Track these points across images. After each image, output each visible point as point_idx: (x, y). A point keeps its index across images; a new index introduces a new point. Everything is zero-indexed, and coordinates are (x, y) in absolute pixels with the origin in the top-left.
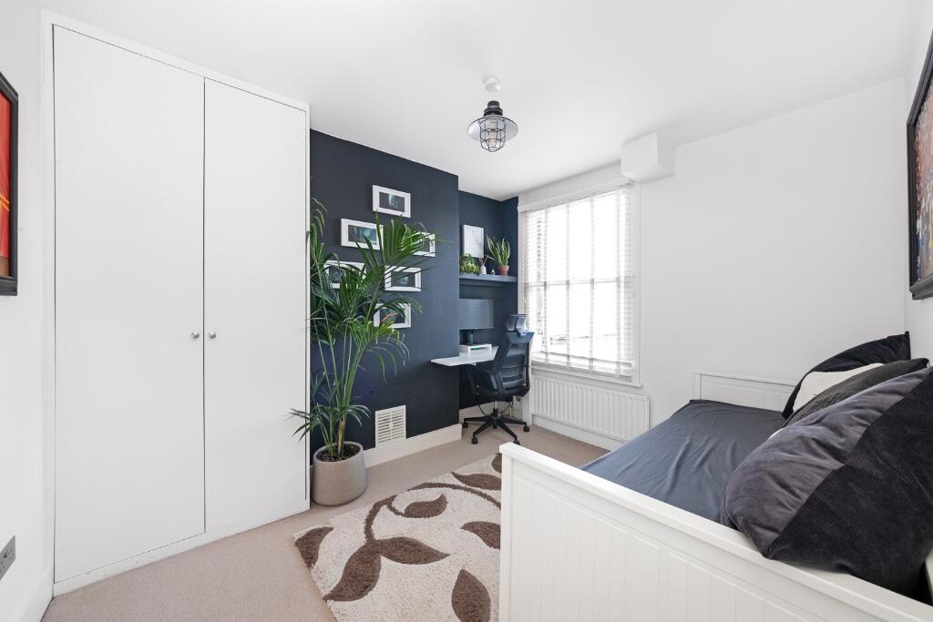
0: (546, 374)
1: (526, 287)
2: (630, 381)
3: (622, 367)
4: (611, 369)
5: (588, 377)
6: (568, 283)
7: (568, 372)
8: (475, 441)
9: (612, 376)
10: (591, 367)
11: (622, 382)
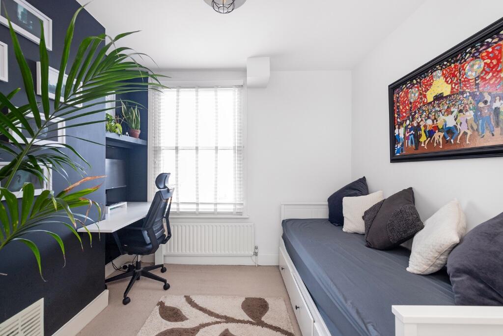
0: (180, 220)
1: (157, 150)
2: (241, 215)
3: (238, 207)
4: (230, 208)
5: (214, 217)
6: (197, 148)
7: (197, 217)
8: (126, 301)
9: (231, 213)
10: (216, 209)
11: (237, 217)
